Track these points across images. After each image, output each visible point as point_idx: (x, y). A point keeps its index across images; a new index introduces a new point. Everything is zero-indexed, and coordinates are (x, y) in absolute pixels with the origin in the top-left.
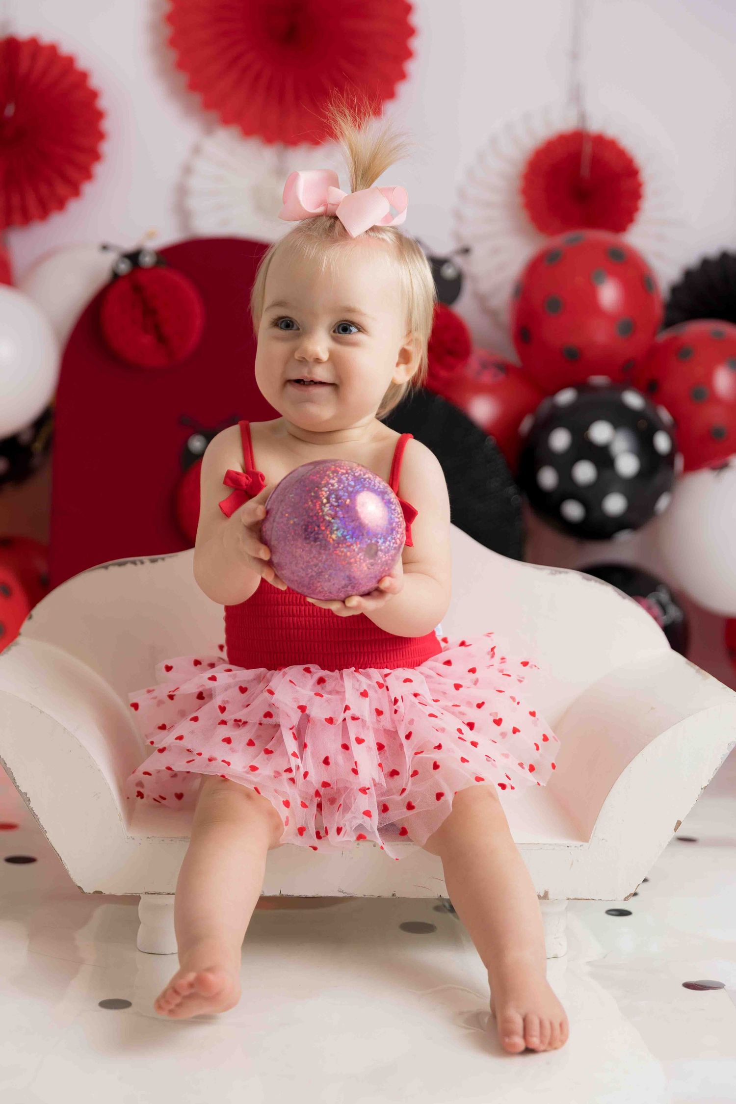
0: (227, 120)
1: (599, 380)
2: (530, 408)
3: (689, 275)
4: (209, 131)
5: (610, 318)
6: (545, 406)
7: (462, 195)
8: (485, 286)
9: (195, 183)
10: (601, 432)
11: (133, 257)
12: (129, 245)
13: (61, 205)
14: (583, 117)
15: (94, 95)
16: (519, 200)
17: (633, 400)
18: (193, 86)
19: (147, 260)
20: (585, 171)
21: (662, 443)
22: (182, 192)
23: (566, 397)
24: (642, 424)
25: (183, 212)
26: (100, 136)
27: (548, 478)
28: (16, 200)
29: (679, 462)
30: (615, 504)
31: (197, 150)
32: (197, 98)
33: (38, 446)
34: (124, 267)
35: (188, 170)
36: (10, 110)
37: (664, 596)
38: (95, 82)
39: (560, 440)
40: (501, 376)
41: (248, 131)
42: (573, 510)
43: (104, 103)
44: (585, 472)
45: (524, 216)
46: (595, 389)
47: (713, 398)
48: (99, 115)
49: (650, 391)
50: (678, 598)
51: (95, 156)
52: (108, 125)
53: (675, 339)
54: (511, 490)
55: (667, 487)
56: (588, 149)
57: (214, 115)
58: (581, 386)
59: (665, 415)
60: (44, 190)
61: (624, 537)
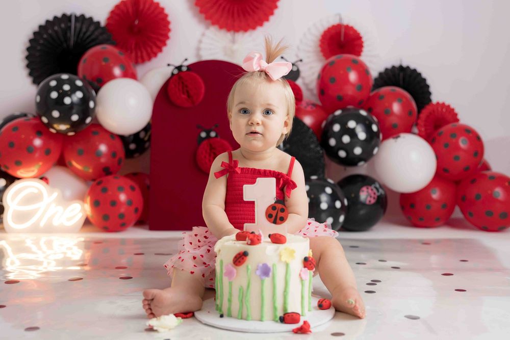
0: (213, 24)
1: (350, 107)
2: (325, 119)
3: (380, 74)
4: (207, 28)
5: (353, 85)
6: (330, 117)
7: (298, 48)
8: (307, 81)
9: (202, 46)
10: (352, 124)
11: (179, 68)
12: (178, 64)
13: (155, 55)
14: (341, 19)
15: (166, 16)
16: (319, 49)
17: (363, 113)
18: (201, 12)
19: (184, 69)
20: (342, 38)
21: (375, 128)
22: (198, 49)
23: (338, 113)
24: (367, 122)
25: (198, 55)
26: (169, 30)
27: (333, 142)
28: (139, 54)
29: (381, 136)
30: (358, 151)
31: (203, 35)
32: (203, 16)
33: (146, 139)
34: (176, 72)
35: (200, 42)
36: (137, 22)
37: (378, 186)
38: (167, 11)
39: (337, 128)
40: (314, 108)
41: (221, 27)
42: (342, 154)
43: (170, 19)
44: (346, 139)
45: (321, 54)
46: (349, 109)
47: (392, 113)
48: (168, 23)
49: (369, 110)
50: (383, 186)
51: (167, 37)
52: (171, 26)
53: (377, 93)
54: (319, 148)
55: (377, 145)
56: (343, 31)
57: (209, 22)
58: (343, 109)
59: (375, 119)
60: (149, 50)
61: (361, 163)
